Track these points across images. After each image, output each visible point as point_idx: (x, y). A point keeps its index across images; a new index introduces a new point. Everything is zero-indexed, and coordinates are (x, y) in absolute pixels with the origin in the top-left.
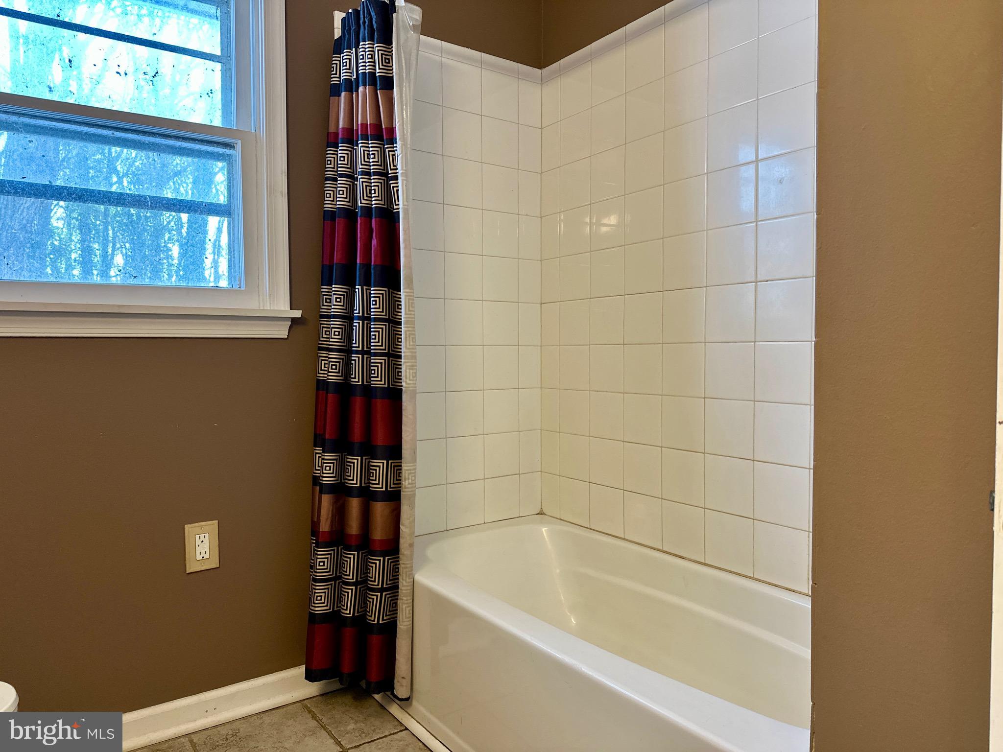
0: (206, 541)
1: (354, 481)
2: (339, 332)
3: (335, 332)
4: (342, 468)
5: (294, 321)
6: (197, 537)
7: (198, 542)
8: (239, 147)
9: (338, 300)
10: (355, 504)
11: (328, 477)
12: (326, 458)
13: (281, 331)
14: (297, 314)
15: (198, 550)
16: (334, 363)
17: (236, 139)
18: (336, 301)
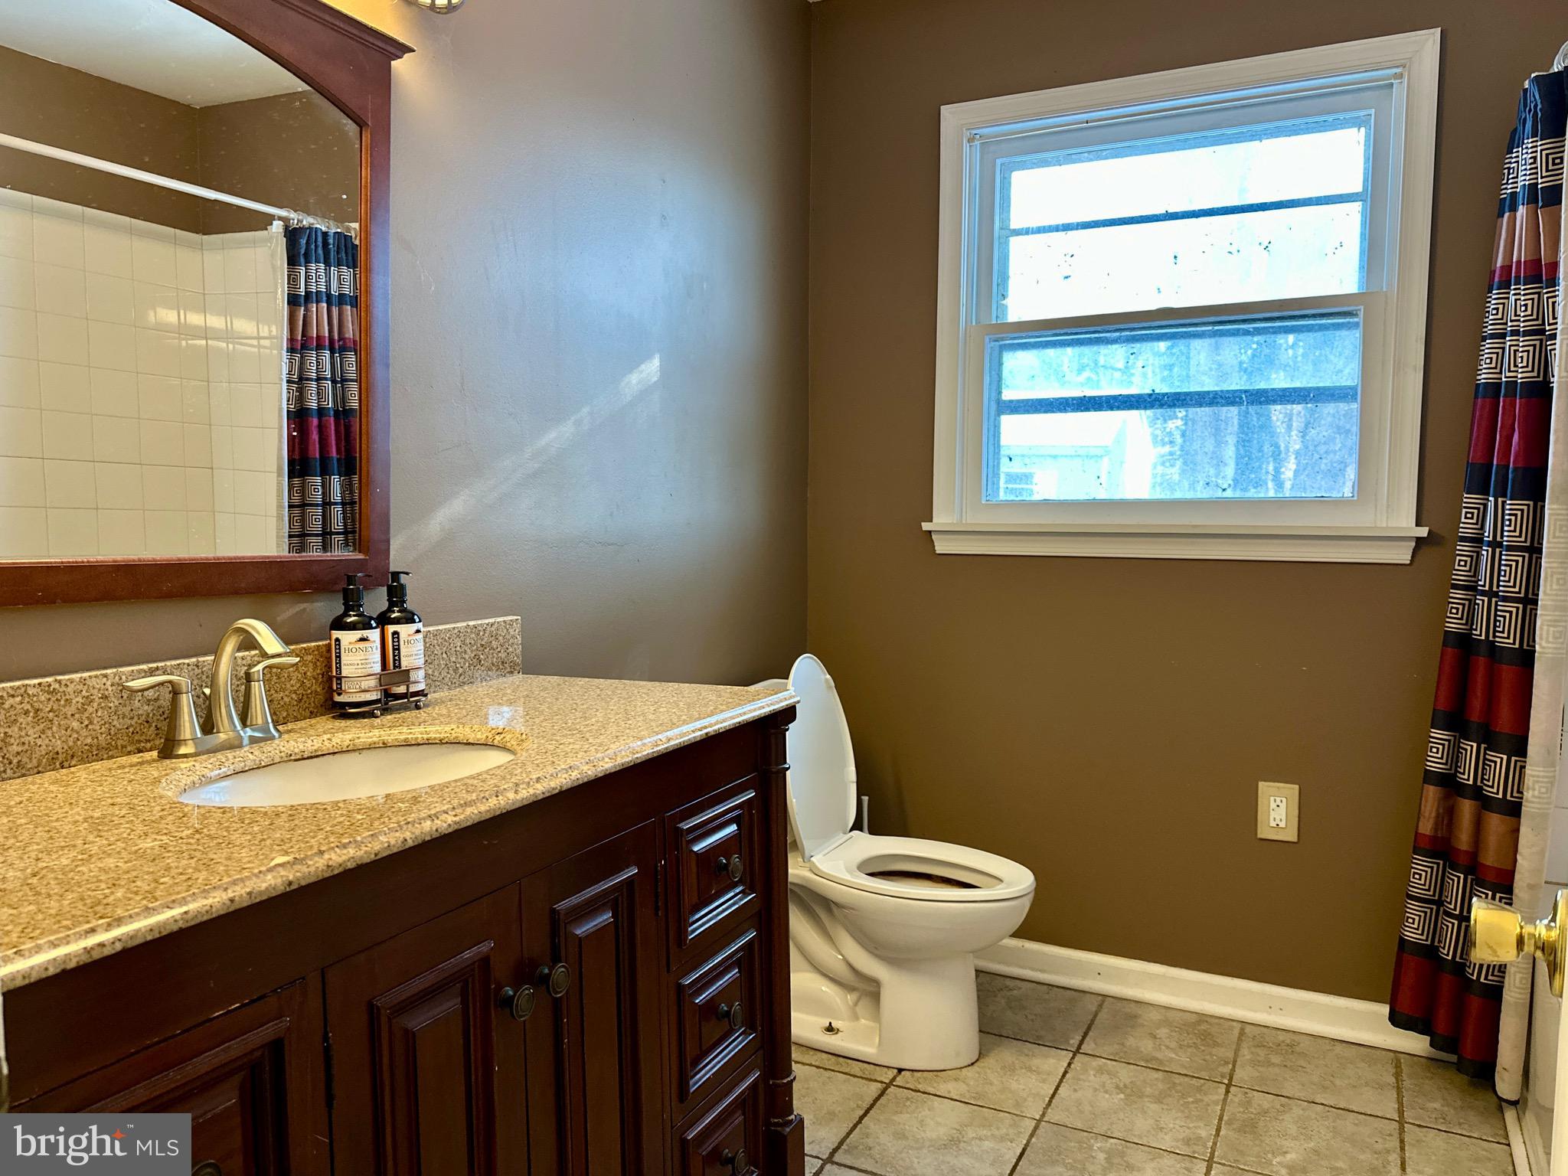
0: (1283, 806)
1: (1467, 777)
2: (1466, 561)
3: (1460, 561)
4: (1454, 756)
5: (1419, 540)
6: (1272, 799)
7: (1273, 805)
8: (1361, 314)
9: (1469, 515)
10: (1467, 808)
11: (1435, 762)
12: (1432, 735)
13: (1402, 555)
14: (1423, 532)
15: (1273, 815)
16: (1454, 606)
17: (1357, 305)
18: (1466, 518)
